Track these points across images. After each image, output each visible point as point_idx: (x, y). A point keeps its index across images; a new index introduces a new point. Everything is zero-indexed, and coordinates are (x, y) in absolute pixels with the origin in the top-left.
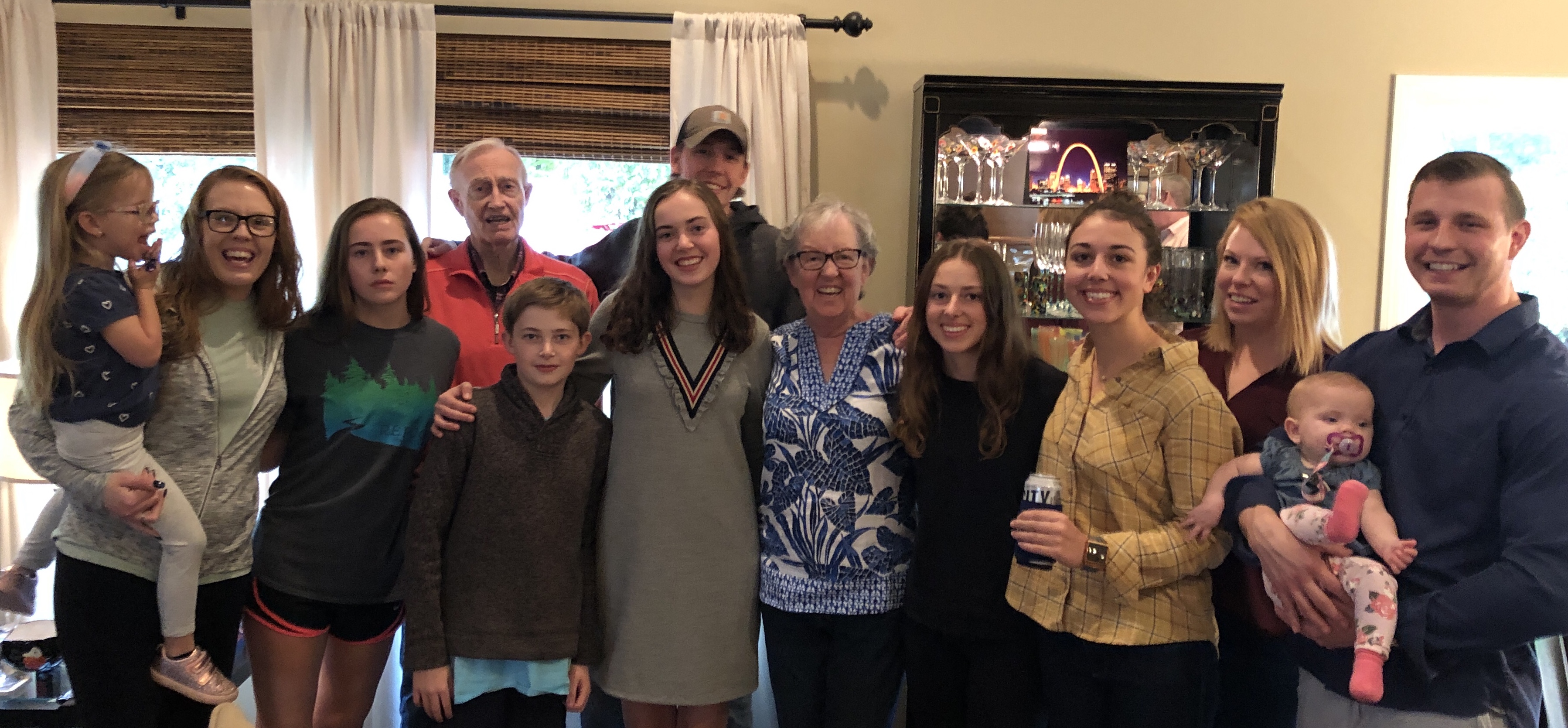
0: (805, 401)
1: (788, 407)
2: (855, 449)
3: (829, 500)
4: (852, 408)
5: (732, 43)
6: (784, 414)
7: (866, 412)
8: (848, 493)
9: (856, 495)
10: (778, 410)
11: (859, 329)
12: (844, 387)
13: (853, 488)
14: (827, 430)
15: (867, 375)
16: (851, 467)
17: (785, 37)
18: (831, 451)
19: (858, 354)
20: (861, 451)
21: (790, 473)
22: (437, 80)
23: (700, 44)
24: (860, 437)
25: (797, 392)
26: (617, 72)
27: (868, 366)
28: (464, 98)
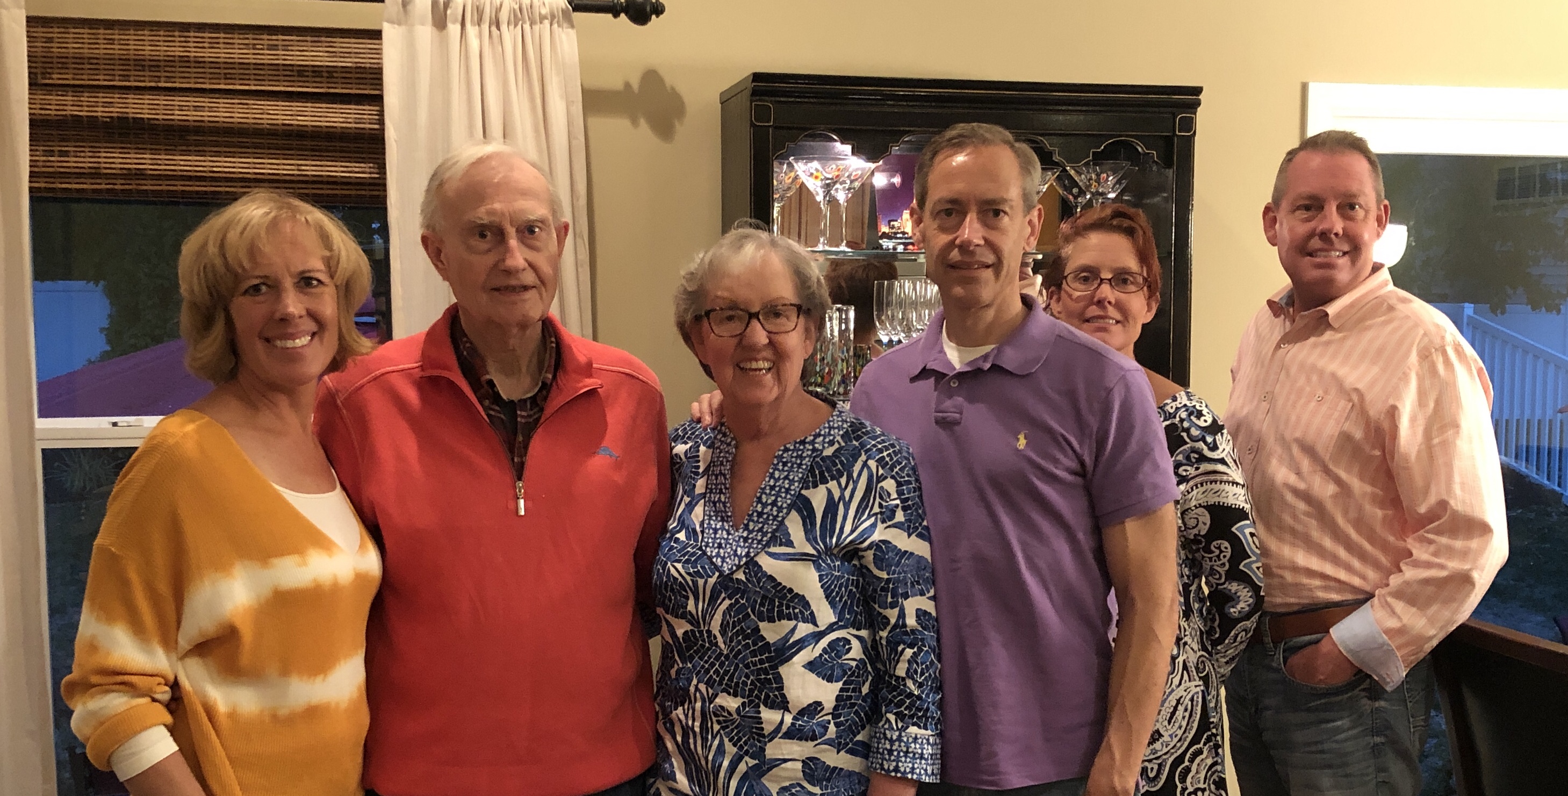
0: (704, 553)
1: (679, 561)
2: (763, 638)
3: (722, 708)
4: (765, 574)
5: (471, 30)
6: (673, 571)
7: (784, 584)
8: (751, 702)
9: (762, 708)
10: (666, 563)
11: (795, 450)
12: (759, 538)
13: (758, 697)
14: (727, 603)
15: (795, 526)
16: (755, 664)
17: (547, 23)
18: (730, 634)
19: (788, 491)
20: (771, 642)
21: (676, 660)
22: (30, 84)
23: (425, 32)
24: (771, 620)
25: (696, 540)
26: (301, 72)
27: (799, 511)
28: (71, 111)
